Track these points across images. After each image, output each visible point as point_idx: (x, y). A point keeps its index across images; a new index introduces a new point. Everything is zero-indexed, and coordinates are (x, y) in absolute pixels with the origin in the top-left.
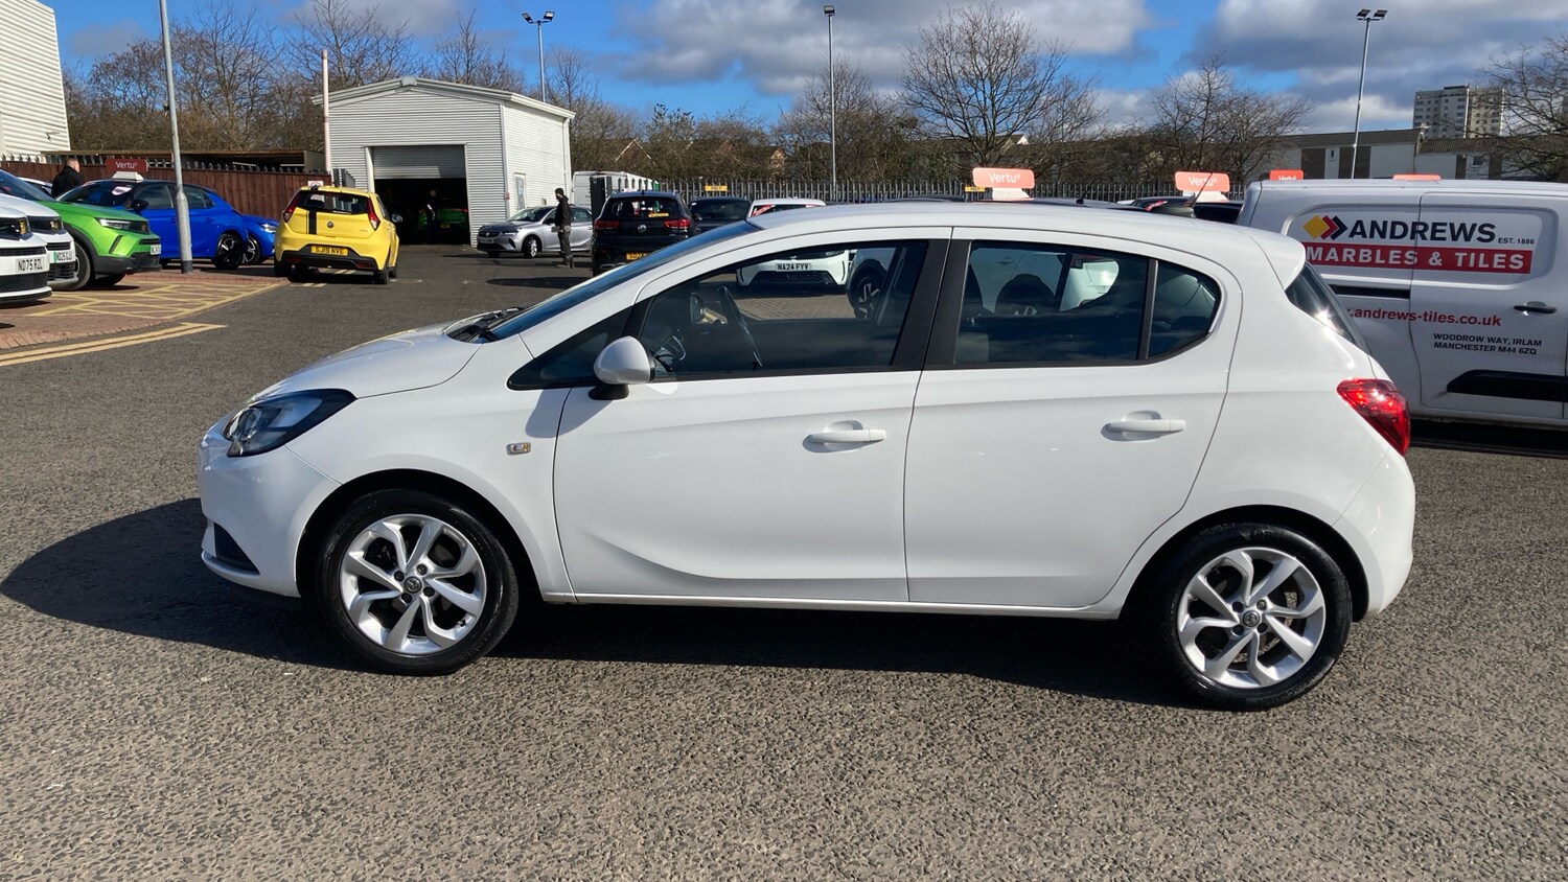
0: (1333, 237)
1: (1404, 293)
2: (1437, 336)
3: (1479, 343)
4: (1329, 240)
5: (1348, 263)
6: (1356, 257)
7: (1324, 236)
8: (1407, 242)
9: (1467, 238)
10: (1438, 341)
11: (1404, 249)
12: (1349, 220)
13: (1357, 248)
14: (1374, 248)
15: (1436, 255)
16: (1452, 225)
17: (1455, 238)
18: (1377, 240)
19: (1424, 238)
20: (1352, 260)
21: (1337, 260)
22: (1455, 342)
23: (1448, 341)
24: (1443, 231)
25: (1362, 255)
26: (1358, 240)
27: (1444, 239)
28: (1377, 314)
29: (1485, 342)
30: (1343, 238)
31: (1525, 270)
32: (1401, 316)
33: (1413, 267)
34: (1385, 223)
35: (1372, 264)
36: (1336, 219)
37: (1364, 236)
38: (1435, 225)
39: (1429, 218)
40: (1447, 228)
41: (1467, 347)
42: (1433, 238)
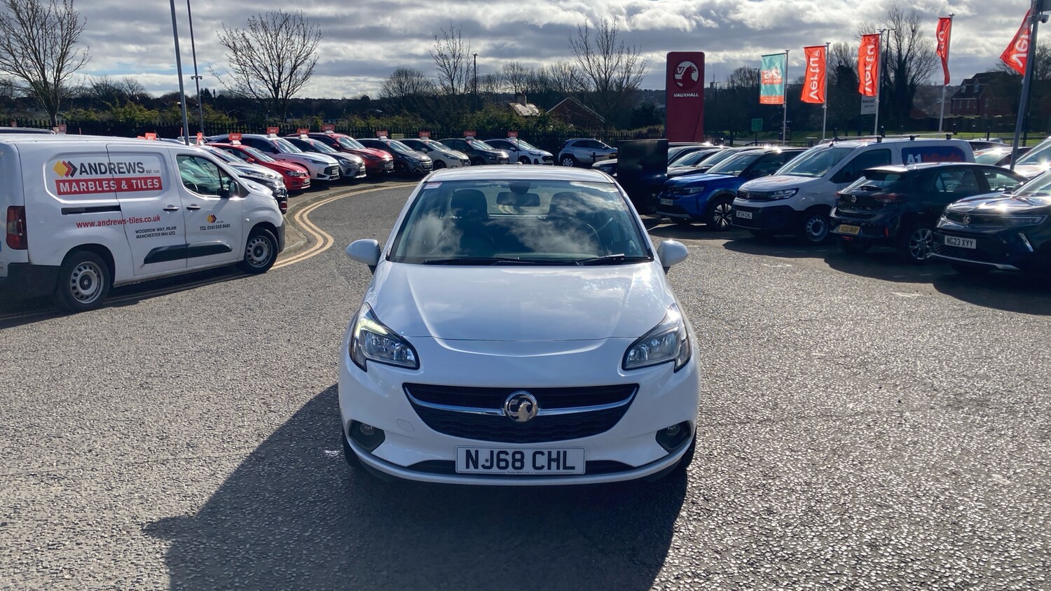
0: (72, 175)
1: (117, 208)
2: (137, 232)
3: (154, 232)
4: (70, 178)
5: (84, 192)
6: (87, 187)
7: (67, 175)
8: (108, 176)
9: (134, 172)
10: (139, 234)
11: (109, 180)
12: (77, 162)
13: (86, 181)
14: (94, 181)
15: (124, 182)
16: (125, 164)
17: (129, 172)
18: (94, 176)
19: (116, 173)
20: (86, 190)
21: (78, 190)
22: (145, 233)
23: (142, 234)
24: (123, 168)
25: (90, 186)
26: (84, 176)
27: (124, 173)
28: (108, 223)
29: (156, 232)
30: (77, 176)
31: (160, 188)
32: (120, 222)
33: (115, 191)
34: (95, 164)
35: (96, 191)
36: (69, 162)
37: (88, 174)
38: (118, 164)
39: (115, 159)
40: (123, 166)
41: (149, 236)
42: (120, 172)
